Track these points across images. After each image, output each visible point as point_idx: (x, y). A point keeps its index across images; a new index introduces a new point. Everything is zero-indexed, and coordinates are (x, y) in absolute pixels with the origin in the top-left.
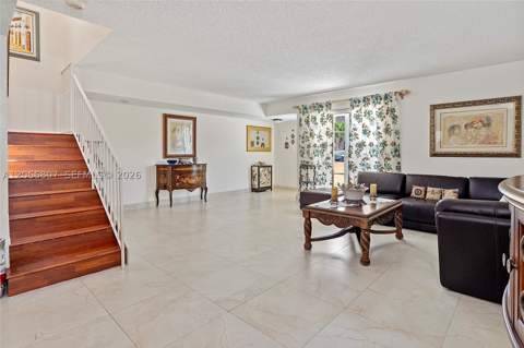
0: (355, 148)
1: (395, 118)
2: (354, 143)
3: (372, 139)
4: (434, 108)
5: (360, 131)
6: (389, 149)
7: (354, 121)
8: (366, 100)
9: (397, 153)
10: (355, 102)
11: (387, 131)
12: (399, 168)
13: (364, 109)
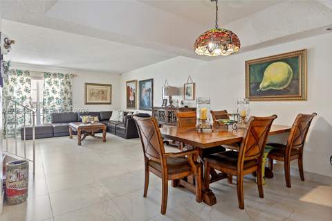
0: (47, 101)
1: (70, 86)
2: (46, 97)
3: (57, 95)
4: (87, 84)
5: (50, 91)
6: (67, 101)
7: (47, 85)
8: (55, 75)
9: (71, 103)
10: (47, 75)
11: (66, 92)
12: (71, 110)
13: (53, 79)
